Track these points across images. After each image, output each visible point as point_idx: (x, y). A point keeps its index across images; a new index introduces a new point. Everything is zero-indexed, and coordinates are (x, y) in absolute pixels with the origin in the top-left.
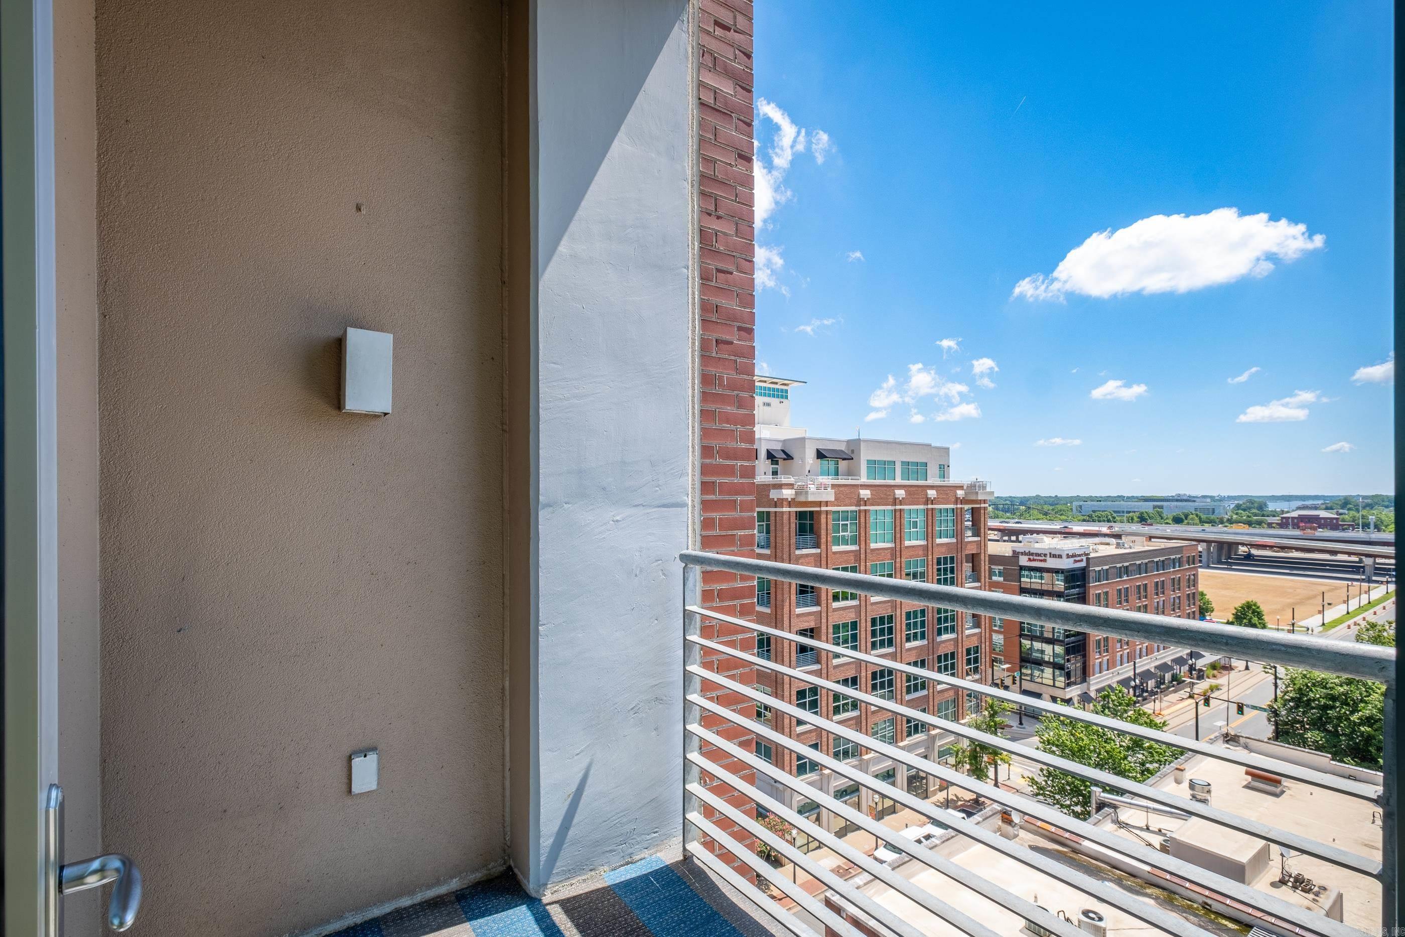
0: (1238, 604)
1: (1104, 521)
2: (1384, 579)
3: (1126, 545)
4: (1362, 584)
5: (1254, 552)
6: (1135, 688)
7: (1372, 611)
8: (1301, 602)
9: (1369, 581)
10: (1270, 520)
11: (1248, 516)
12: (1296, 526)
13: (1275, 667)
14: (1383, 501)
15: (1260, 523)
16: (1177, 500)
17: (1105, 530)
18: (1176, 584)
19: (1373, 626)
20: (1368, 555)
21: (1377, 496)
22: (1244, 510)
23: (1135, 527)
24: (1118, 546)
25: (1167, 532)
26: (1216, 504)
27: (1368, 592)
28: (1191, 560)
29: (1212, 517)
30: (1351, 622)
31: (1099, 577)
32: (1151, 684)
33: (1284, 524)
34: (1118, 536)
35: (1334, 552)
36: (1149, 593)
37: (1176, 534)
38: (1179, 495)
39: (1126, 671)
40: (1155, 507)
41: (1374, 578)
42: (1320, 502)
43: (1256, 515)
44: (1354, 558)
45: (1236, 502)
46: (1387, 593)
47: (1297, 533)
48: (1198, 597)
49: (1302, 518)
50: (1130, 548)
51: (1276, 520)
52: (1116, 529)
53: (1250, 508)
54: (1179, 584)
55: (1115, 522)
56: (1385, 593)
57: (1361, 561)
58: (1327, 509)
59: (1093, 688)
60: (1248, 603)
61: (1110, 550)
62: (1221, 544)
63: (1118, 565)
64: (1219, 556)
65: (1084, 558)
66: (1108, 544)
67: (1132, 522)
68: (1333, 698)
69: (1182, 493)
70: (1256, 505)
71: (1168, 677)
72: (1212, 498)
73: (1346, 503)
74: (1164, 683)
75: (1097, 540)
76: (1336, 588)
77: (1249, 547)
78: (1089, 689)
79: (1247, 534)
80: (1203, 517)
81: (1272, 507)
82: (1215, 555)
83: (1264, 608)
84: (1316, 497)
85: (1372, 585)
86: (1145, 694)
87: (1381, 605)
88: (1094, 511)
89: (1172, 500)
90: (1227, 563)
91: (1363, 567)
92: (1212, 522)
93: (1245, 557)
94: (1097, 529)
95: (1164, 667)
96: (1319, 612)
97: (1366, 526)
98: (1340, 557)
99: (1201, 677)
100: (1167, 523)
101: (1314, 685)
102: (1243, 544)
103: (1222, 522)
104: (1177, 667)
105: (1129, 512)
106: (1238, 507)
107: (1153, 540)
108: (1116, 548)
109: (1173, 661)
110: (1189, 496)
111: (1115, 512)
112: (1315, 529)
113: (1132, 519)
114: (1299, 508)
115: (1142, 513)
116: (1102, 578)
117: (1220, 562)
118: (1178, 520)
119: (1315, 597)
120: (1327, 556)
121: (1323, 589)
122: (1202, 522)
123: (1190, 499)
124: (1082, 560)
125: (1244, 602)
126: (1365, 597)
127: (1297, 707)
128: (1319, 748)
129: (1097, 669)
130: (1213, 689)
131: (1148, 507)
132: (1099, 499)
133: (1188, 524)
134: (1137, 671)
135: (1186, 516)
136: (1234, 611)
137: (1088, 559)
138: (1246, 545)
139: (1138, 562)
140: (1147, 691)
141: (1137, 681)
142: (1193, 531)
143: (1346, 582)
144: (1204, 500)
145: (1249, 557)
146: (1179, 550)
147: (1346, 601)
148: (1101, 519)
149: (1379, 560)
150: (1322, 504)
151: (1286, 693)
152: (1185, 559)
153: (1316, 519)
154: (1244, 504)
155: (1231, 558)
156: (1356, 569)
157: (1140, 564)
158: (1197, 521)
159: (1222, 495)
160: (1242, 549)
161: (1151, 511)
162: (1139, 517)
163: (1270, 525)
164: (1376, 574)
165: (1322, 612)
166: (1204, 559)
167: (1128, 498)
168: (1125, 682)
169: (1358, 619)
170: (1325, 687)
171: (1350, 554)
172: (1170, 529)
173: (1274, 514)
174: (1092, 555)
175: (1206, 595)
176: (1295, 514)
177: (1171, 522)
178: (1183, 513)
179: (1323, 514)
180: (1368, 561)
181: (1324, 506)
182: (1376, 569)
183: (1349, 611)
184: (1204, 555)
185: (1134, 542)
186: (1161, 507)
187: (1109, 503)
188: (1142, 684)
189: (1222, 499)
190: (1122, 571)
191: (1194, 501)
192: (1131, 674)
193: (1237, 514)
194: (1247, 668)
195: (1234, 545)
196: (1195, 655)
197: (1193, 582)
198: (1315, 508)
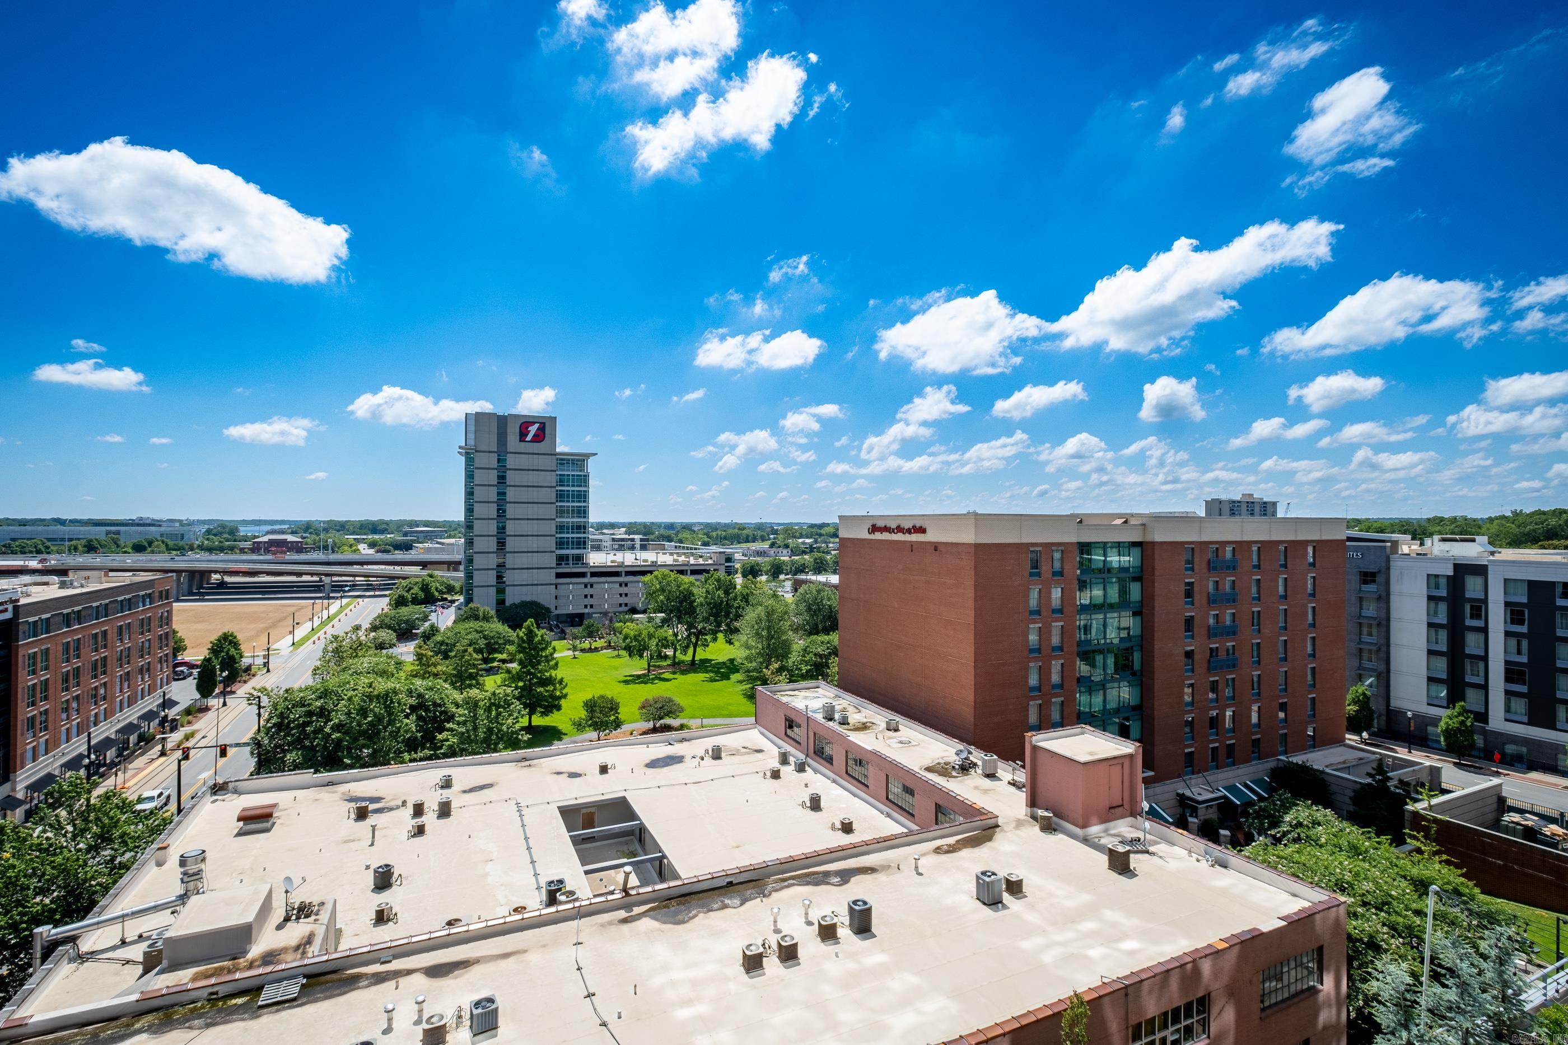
0: (214, 637)
1: (31, 552)
2: (339, 595)
3: (75, 584)
4: (323, 601)
5: (228, 579)
6: (87, 767)
7: (331, 625)
8: (274, 626)
9: (329, 598)
10: (242, 545)
11: (221, 542)
12: (267, 551)
13: (259, 697)
14: (336, 526)
15: (232, 549)
16: (139, 525)
17: (33, 564)
18: (145, 625)
19: (336, 637)
20: (327, 575)
21: (331, 521)
22: (215, 535)
23: (80, 560)
24: (63, 585)
25: (129, 563)
26: (185, 528)
27: (327, 608)
28: (165, 595)
29: (181, 543)
30: (315, 638)
31: (35, 629)
32: (110, 754)
33: (256, 548)
34: (62, 572)
35: (299, 574)
37: (139, 565)
38: (141, 519)
39: (78, 746)
40: (108, 533)
41: (331, 595)
42: (286, 527)
43: (228, 541)
44: (316, 578)
45: (206, 527)
47: (269, 557)
48: (171, 636)
49: (271, 543)
50: (82, 586)
51: (248, 544)
52: (53, 562)
53: (221, 533)
54: (149, 624)
55: (48, 553)
56: (340, 607)
57: (321, 581)
58: (293, 533)
59: (21, 786)
60: (225, 634)
61: (52, 591)
62: (192, 573)
63: (65, 611)
64: (190, 586)
65: (10, 607)
66: (46, 584)
67: (77, 553)
68: (310, 714)
69: (144, 515)
70: (227, 529)
71: (133, 739)
72: (180, 521)
73: (308, 527)
74: (127, 748)
75: (27, 579)
76: (302, 608)
77: (222, 574)
78: (14, 790)
79: (221, 561)
80: (171, 543)
81: (243, 531)
82: (185, 587)
83: (240, 637)
84: (283, 522)
85: (331, 601)
86: (102, 770)
87: (337, 619)
88: (14, 540)
89: (132, 525)
90: (199, 594)
91: (323, 586)
92: (181, 550)
93: (217, 585)
94: (21, 563)
95: (130, 728)
96: (290, 633)
97: (326, 548)
98: (305, 578)
99: (173, 729)
100: (125, 552)
101: (294, 706)
102: (216, 572)
103: (192, 549)
104: (144, 725)
105: (71, 540)
106: (209, 532)
107: (111, 574)
108: (60, 588)
109: (140, 718)
110: (153, 520)
111: (49, 540)
112: (285, 553)
113: (76, 549)
114: (268, 533)
115: (91, 541)
116: (39, 631)
117: (191, 593)
118: (139, 548)
119: (285, 618)
120: (293, 578)
121: (293, 609)
122: (169, 549)
123: (155, 523)
124: (6, 610)
125: (220, 634)
126: (325, 612)
127: (278, 732)
128: (296, 767)
129: (29, 755)
130: (187, 738)
131: (99, 533)
132: (23, 523)
133: (153, 552)
134: (93, 743)
135: (150, 543)
136: (210, 646)
137: (16, 609)
138: (220, 572)
139: (94, 604)
140: (105, 765)
141: (93, 757)
142: (161, 560)
143: (310, 601)
144: (172, 524)
145: (222, 585)
146: (150, 584)
147: (312, 619)
148: (26, 549)
149: (335, 578)
150: (289, 527)
151: (268, 721)
152: (157, 594)
153: (284, 542)
154: (214, 528)
155: (203, 588)
156: (317, 588)
157: (98, 607)
158: (163, 547)
159: (191, 518)
160: (215, 577)
161: (102, 537)
162: (85, 546)
163: (242, 551)
164: (333, 591)
165: (292, 632)
166: (174, 592)
167: (71, 521)
168: (73, 764)
169: (321, 633)
170: (304, 706)
171: (312, 574)
172: (130, 560)
173: (245, 539)
174: (23, 601)
175: (178, 633)
176: (266, 539)
177: (130, 550)
178: (146, 539)
179: (290, 538)
180: (327, 580)
181: (289, 530)
182: (333, 586)
183: (314, 627)
184: (175, 586)
185: (87, 578)
186: (118, 533)
187: (40, 528)
188: (97, 757)
189: (191, 523)
190: (67, 620)
191: (160, 526)
192: (83, 749)
193: (208, 539)
194: (225, 704)
195: (204, 574)
196: (168, 703)
197: (167, 620)
198: (283, 532)
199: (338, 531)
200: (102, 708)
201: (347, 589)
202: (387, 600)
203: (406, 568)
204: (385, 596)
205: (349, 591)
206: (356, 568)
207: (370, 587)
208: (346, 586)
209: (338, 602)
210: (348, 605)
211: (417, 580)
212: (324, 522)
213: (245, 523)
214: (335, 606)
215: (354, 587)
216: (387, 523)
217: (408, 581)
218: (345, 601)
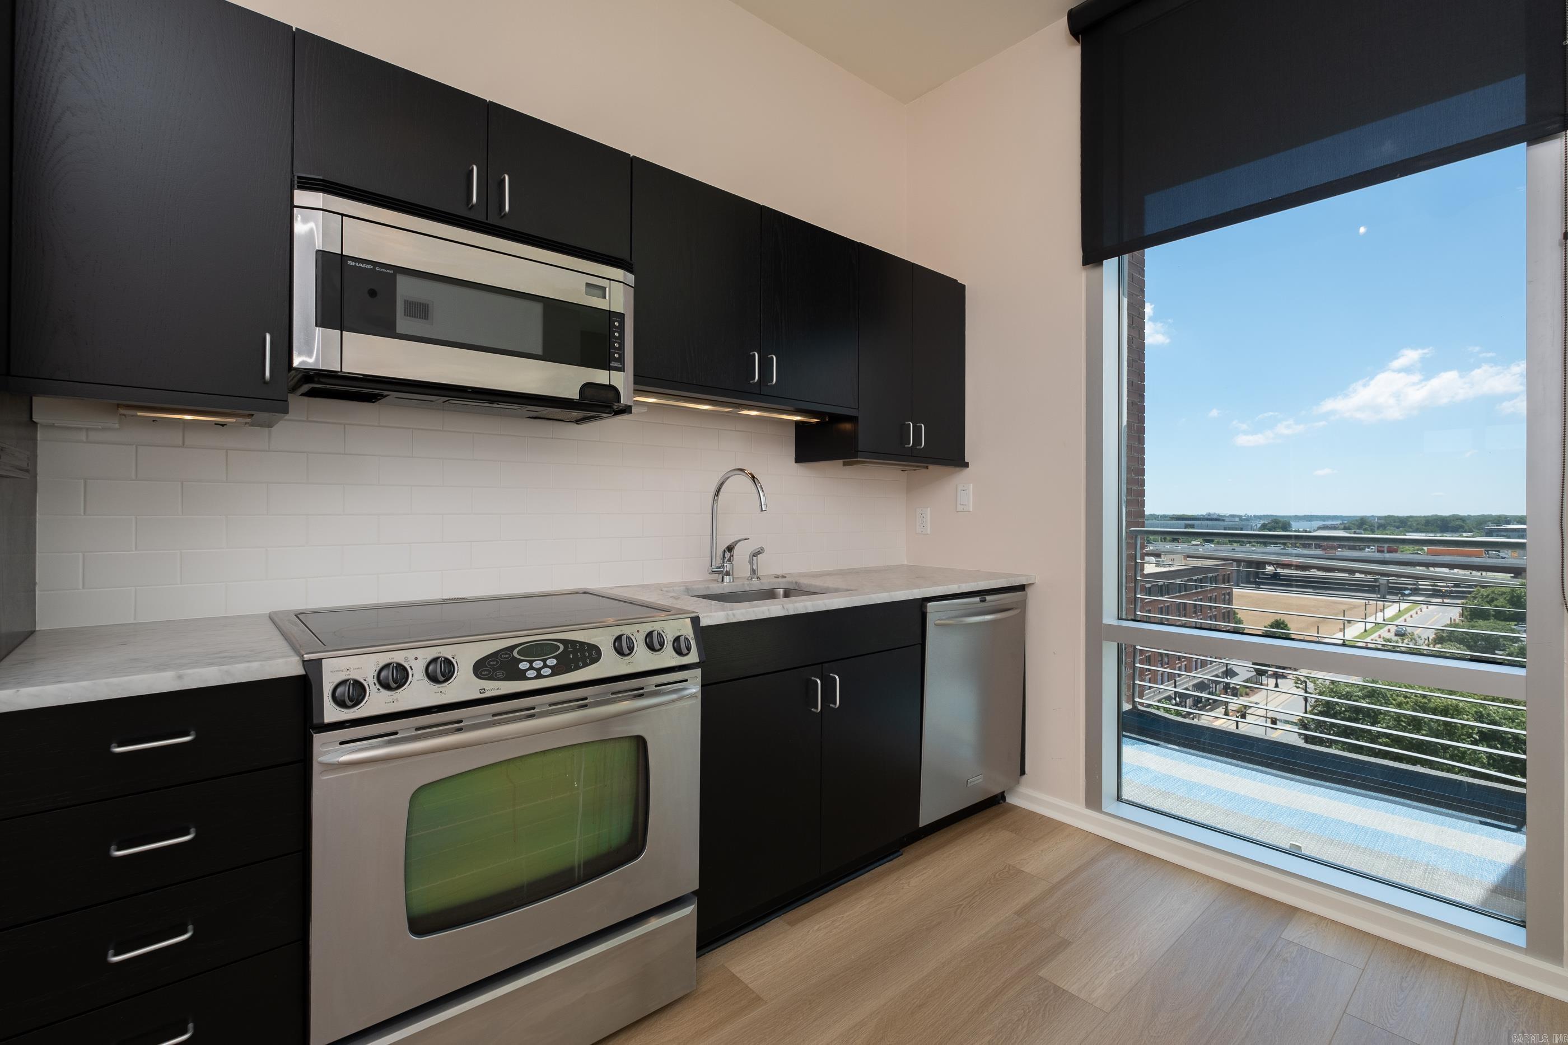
2: (1397, 598)
3: (1165, 564)
4: (1378, 602)
5: (1280, 571)
9: (1384, 600)
12: (1319, 546)
13: (1306, 682)
14: (1395, 522)
16: (1208, 519)
20: (1382, 575)
21: (1389, 517)
22: (1269, 530)
23: (1170, 547)
24: (1158, 565)
25: (1199, 551)
26: (1243, 523)
27: (1383, 610)
28: (1226, 579)
33: (1307, 543)
34: (1158, 555)
35: (1352, 572)
36: (1188, 611)
37: (1208, 553)
38: (1209, 514)
40: (1186, 526)
41: (1388, 597)
42: (1338, 522)
44: (1370, 577)
45: (1262, 522)
46: (1400, 611)
47: (1319, 552)
48: (1232, 613)
50: (1170, 566)
56: (1398, 611)
57: (1375, 580)
58: (1345, 529)
60: (1276, 619)
62: (1250, 563)
64: (1248, 575)
67: (1165, 542)
69: (1212, 511)
70: (1280, 525)
72: (1240, 517)
73: (1362, 523)
74: (1201, 702)
76: (1355, 607)
77: (1275, 566)
79: (1274, 554)
82: (1244, 575)
83: (1291, 626)
84: (1335, 518)
85: (1387, 604)
89: (1203, 520)
90: (1255, 583)
91: (1378, 586)
92: (1241, 542)
93: (1272, 577)
96: (1341, 630)
98: (1358, 576)
102: (1270, 563)
106: (1263, 527)
107: (1188, 559)
108: (1156, 566)
110: (1219, 515)
112: (1336, 549)
113: (1165, 539)
114: (1320, 528)
117: (1248, 581)
120: (1345, 575)
121: (1344, 607)
123: (1219, 519)
125: (1272, 619)
126: (1380, 615)
131: (1180, 525)
136: (1267, 626)
138: (1273, 564)
142: (1226, 550)
143: (1364, 601)
144: (1233, 519)
145: (1275, 576)
146: (1214, 568)
147: (1364, 620)
149: (1393, 579)
150: (1341, 524)
151: (1314, 706)
152: (1221, 577)
153: (1336, 538)
154: (1269, 523)
155: (1259, 578)
156: (1372, 588)
159: (1249, 514)
160: (1270, 569)
164: (1390, 593)
165: (1343, 630)
166: (1234, 578)
169: (1374, 636)
171: (1366, 573)
172: (1201, 549)
175: (1237, 614)
180: (1383, 580)
181: (1342, 526)
182: (1390, 588)
183: (1367, 629)
184: (1235, 573)
185: (1173, 560)
188: (1181, 701)
189: (1249, 518)
190: (1164, 589)
191: (1224, 520)
192: (1172, 692)
194: (1277, 686)
195: (1261, 564)
196: (1229, 673)
197: (1229, 598)
198: (1334, 528)
199: (1398, 527)
200: (1184, 664)
201: (1407, 592)
202: (1459, 610)
203: (1490, 574)
204: (1455, 605)
205: (1409, 595)
206: (1420, 570)
207: (1437, 593)
208: (1407, 589)
209: (1396, 605)
210: (1407, 610)
211: (1503, 590)
212: (1379, 518)
213: (1298, 518)
214: (1392, 610)
215: (1415, 591)
216: (1463, 519)
217: (1490, 590)
218: (1404, 606)
